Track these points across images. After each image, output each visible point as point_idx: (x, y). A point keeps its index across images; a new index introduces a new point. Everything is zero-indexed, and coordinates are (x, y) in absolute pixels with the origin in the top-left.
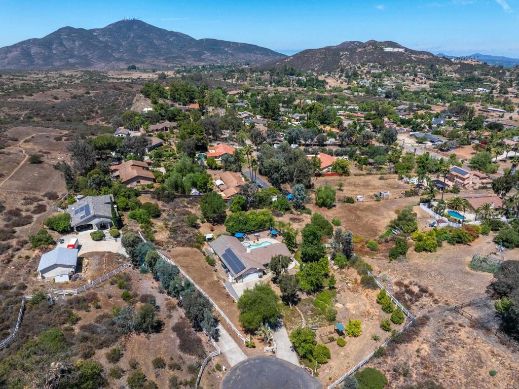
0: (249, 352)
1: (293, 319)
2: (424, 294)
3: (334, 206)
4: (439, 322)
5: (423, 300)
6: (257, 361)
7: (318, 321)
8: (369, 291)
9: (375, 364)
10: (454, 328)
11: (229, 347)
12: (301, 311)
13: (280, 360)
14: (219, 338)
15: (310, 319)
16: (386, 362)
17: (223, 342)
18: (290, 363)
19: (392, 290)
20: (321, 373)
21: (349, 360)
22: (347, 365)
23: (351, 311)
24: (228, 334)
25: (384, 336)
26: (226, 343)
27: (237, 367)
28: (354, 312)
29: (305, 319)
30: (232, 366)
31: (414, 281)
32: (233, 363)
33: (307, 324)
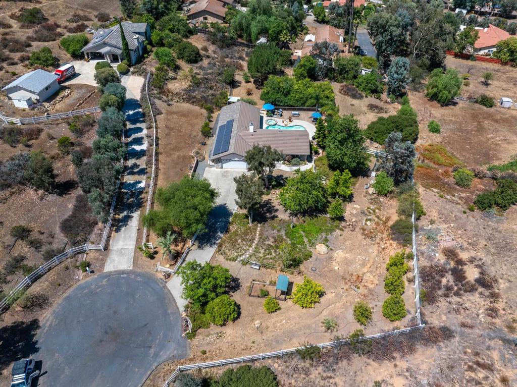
0: (140, 262)
1: (239, 241)
2: (481, 289)
3: (455, 104)
4: (465, 353)
5: (471, 298)
6: (139, 279)
7: (271, 259)
8: (391, 245)
9: (287, 367)
10: (486, 378)
11: (123, 245)
12: (260, 235)
13: (166, 291)
14: (123, 229)
15: (262, 251)
16: (307, 373)
17: (123, 235)
18: (174, 300)
19: (430, 258)
20: (201, 337)
21: (258, 338)
22: (250, 344)
23: (334, 263)
24: (137, 228)
25: (348, 327)
26: (125, 238)
27: (109, 275)
28: (336, 268)
29: (256, 248)
30: (105, 271)
31: (481, 259)
32: (109, 268)
33: (251, 256)
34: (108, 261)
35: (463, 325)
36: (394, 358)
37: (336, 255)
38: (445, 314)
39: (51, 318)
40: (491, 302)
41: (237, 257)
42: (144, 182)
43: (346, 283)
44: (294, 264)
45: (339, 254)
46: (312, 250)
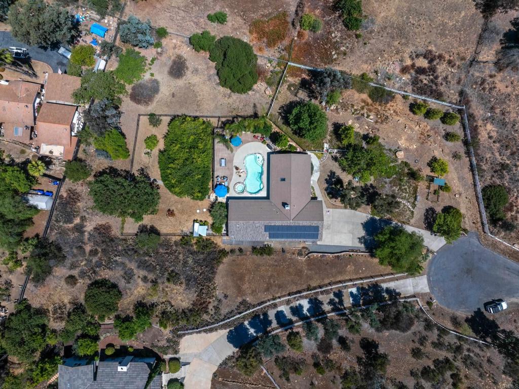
5: (440, 71)
6: (433, 269)
8: (392, 106)
10: (488, 84)
11: (410, 286)
13: (440, 251)
17: (403, 289)
19: (406, 84)
20: (466, 226)
21: (464, 195)
22: (468, 200)
23: (411, 148)
24: (396, 281)
25: (458, 146)
26: (404, 287)
27: (431, 288)
28: (415, 147)
29: (401, 199)
30: (429, 291)
31: (412, 52)
32: (427, 290)
33: (409, 202)
34: (423, 291)
35: (459, 83)
36: (476, 126)
37: (403, 146)
38: (450, 90)
39: (461, 310)
40: (444, 61)
41: (410, 211)
42: (350, 290)
43: (427, 142)
44: (413, 175)
45: (402, 143)
46: (400, 161)
